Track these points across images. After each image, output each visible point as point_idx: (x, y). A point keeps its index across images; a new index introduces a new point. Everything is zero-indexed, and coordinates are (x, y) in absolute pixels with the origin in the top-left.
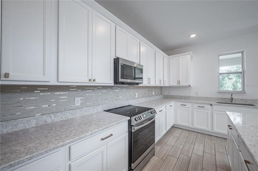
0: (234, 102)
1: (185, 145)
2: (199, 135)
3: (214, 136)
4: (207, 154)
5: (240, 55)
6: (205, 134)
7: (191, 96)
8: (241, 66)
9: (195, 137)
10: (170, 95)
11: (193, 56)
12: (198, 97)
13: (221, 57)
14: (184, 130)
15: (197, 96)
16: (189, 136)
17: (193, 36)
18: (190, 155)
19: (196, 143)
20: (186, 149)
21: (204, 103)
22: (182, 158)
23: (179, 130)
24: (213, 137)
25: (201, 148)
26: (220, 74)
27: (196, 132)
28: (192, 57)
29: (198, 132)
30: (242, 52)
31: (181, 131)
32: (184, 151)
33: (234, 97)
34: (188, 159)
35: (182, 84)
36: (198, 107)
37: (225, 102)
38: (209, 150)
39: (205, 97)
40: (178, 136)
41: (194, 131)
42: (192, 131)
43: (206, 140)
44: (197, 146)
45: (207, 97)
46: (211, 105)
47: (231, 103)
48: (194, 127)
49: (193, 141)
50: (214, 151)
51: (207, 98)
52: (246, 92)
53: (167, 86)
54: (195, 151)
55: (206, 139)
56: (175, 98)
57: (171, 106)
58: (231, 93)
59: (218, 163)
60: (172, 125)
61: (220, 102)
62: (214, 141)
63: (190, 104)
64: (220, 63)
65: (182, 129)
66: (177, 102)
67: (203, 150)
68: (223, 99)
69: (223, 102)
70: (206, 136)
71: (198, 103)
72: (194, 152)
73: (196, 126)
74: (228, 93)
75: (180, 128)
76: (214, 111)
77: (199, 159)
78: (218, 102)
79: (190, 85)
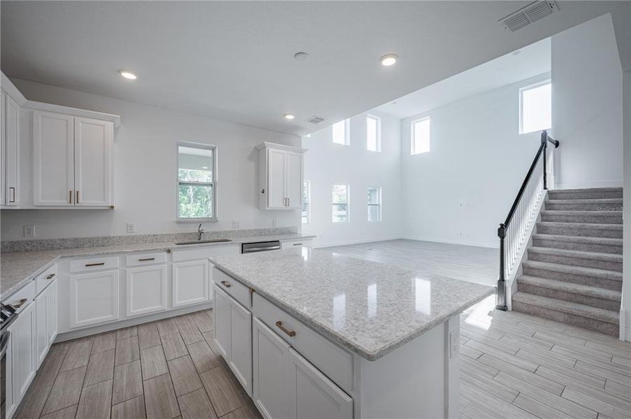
0: (202, 239)
1: (118, 375)
2: (142, 330)
3: (173, 317)
4: (175, 362)
5: (209, 153)
6: (155, 322)
7: (112, 235)
8: (211, 173)
9: (135, 340)
10: (31, 239)
11: (120, 127)
12: (133, 237)
13: (182, 150)
14: (97, 338)
15: (129, 234)
16: (118, 343)
17: (129, 76)
18: (139, 390)
19: (143, 352)
20: (125, 383)
21: (153, 250)
22: (122, 412)
23: (79, 345)
24: (173, 321)
25: (159, 357)
26: (180, 184)
27: (132, 327)
28: (116, 130)
29: (138, 326)
30: (213, 150)
31: (86, 344)
32: (118, 393)
33: (205, 229)
34: (138, 405)
35: (86, 201)
36: (140, 260)
37: (189, 241)
38: (175, 350)
39: (150, 234)
40: (85, 363)
41: (126, 328)
42: (121, 329)
43: (162, 334)
44: (147, 358)
45: (154, 235)
46: (169, 251)
47: (200, 241)
48: (128, 316)
49: (132, 352)
50: (184, 348)
51: (154, 238)
52: (219, 219)
53: (18, 208)
54: (147, 373)
55: (161, 330)
56: (52, 249)
57: (52, 275)
58: (198, 222)
59: (198, 365)
60: (52, 339)
61: (181, 241)
62: (176, 329)
63: (118, 258)
64: (179, 160)
65: (88, 337)
66: (69, 259)
67: (163, 359)
68: (185, 235)
69: (186, 241)
70: (160, 325)
71: (140, 251)
72: (146, 376)
73: (132, 311)
74: (194, 222)
75: (79, 339)
76: (174, 264)
77: (164, 383)
78: (178, 242)
79: (112, 207)
